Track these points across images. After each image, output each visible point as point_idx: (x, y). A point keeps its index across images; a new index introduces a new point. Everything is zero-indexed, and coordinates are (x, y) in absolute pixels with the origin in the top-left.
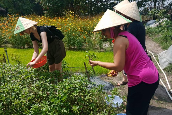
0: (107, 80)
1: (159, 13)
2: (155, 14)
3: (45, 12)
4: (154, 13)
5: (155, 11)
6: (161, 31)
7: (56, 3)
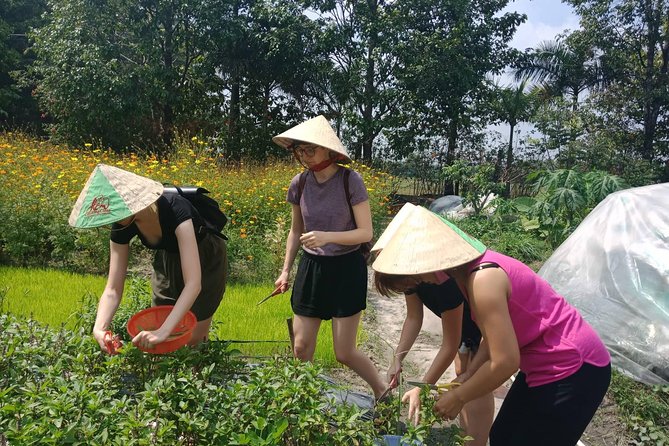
0: (358, 387)
1: (476, 174)
2: (463, 177)
3: (52, 127)
4: (461, 174)
5: (461, 166)
6: (484, 232)
7: (106, 100)
